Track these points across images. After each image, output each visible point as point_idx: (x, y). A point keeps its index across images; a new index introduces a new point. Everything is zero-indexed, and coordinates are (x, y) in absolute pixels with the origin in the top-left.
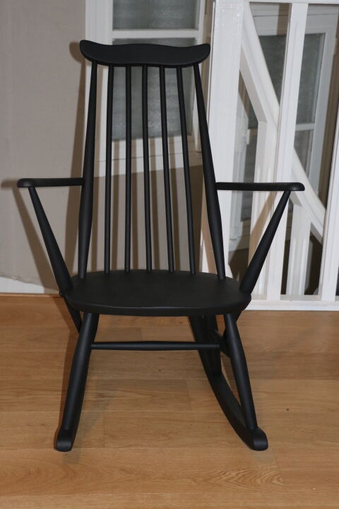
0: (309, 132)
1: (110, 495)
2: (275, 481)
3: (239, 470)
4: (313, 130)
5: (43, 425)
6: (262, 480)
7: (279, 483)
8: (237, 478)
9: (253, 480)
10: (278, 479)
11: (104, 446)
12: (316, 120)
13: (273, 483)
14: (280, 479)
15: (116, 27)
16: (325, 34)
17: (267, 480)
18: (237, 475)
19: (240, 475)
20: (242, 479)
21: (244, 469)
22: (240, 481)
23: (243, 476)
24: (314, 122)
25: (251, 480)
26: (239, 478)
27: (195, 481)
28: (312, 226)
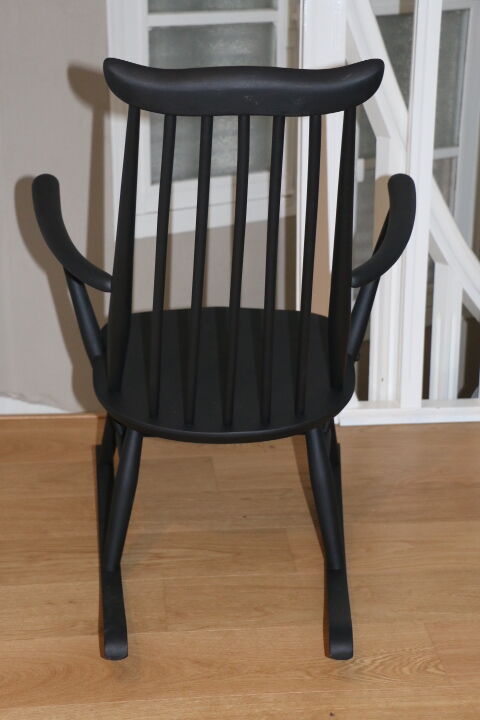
0: (451, 160)
1: (181, 699)
2: (432, 670)
3: (375, 655)
4: (456, 158)
5: (71, 602)
6: (411, 670)
7: (437, 672)
8: (372, 667)
9: (397, 670)
10: (436, 667)
11: (166, 629)
12: (461, 144)
13: (429, 673)
14: (441, 667)
15: (152, 10)
16: (469, 10)
17: (420, 667)
18: (373, 662)
19: (377, 663)
20: (381, 668)
21: (382, 654)
22: (378, 671)
23: (382, 664)
24: (458, 145)
25: (394, 669)
26: (377, 667)
27: (309, 674)
28: (465, 295)
